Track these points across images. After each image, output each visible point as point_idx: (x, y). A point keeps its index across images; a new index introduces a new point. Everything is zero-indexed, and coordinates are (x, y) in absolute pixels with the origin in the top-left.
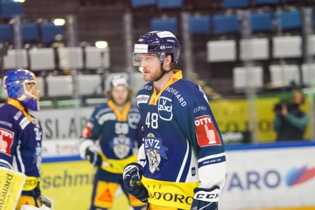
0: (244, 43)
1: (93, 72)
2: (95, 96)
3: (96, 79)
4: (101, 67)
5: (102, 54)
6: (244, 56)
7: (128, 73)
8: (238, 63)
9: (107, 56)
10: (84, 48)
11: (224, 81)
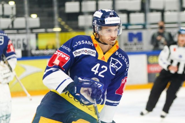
0: (83, 3)
1: (8, 17)
2: (8, 29)
3: (9, 21)
4: (12, 14)
5: (12, 8)
6: (84, 10)
7: (25, 18)
8: (81, 13)
9: (15, 9)
10: (3, 5)
11: (74, 23)
